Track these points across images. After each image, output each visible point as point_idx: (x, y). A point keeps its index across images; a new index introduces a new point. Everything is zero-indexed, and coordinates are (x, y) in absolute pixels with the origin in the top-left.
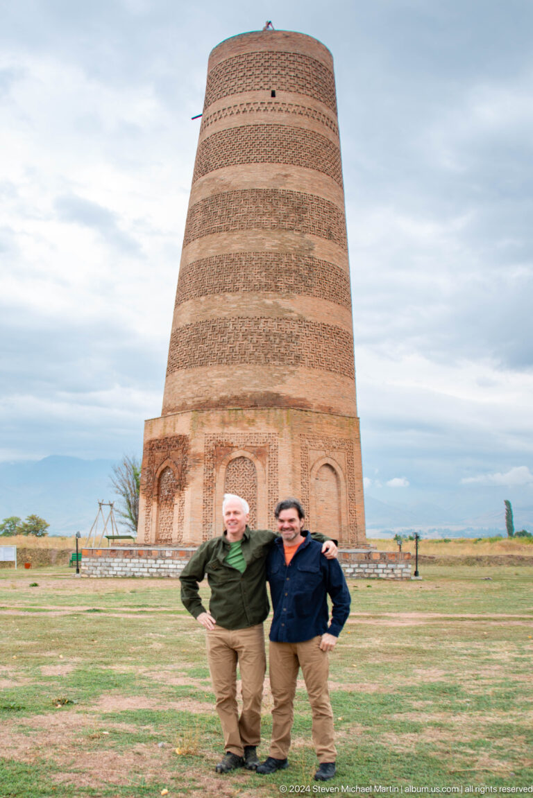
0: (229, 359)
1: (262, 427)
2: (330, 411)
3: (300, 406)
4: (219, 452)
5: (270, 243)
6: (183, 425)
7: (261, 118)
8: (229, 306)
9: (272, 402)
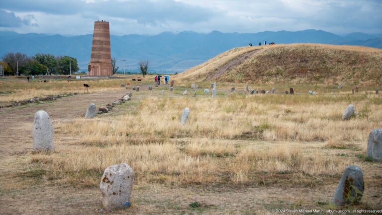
0: (95, 58)
1: (98, 65)
2: (105, 63)
3: (101, 62)
4: (94, 67)
5: (99, 46)
6: (91, 64)
7: (98, 32)
8: (95, 52)
9: (99, 62)
